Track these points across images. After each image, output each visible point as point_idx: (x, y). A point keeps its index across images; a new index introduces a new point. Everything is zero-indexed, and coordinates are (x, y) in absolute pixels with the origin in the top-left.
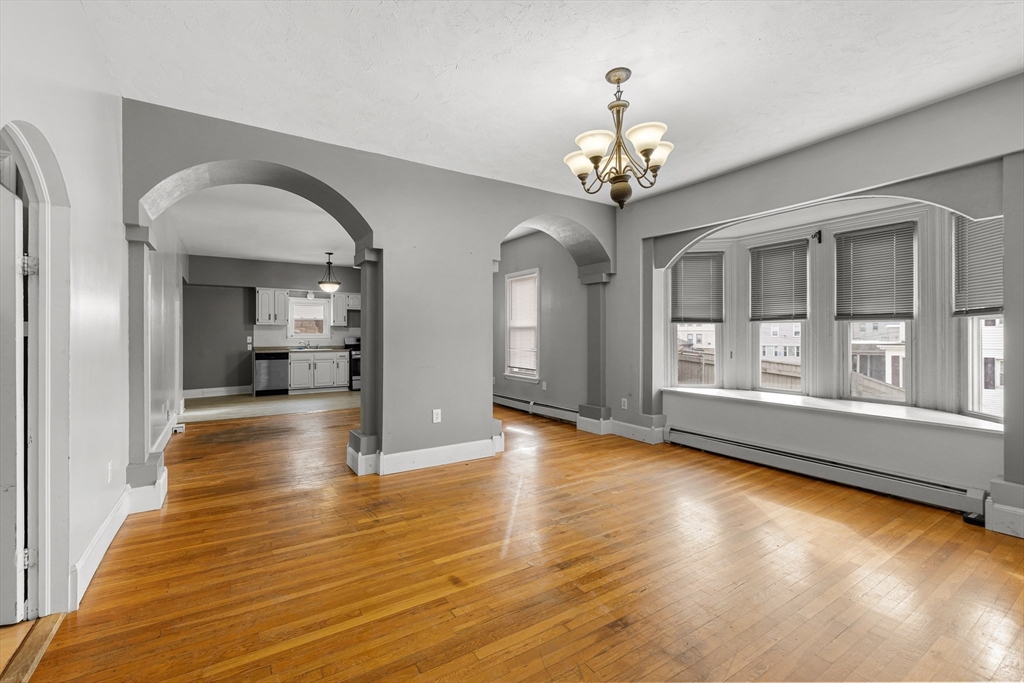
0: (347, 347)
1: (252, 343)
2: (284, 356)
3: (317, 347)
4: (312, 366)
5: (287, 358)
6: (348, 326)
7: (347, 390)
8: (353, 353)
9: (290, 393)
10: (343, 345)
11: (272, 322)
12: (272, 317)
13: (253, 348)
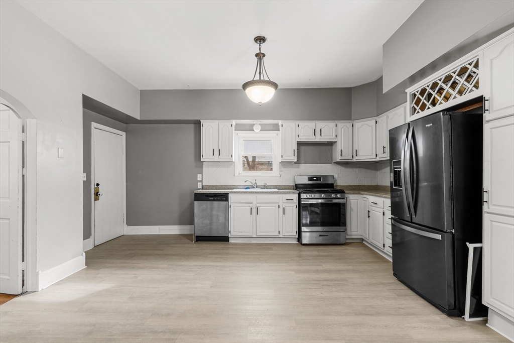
0: (297, 187)
1: (202, 182)
2: (224, 197)
3: (265, 187)
4: (254, 211)
5: (227, 200)
6: (298, 162)
7: (295, 242)
8: (303, 196)
9: (231, 241)
10: (293, 184)
11: (216, 158)
12: (216, 152)
13: (202, 186)
